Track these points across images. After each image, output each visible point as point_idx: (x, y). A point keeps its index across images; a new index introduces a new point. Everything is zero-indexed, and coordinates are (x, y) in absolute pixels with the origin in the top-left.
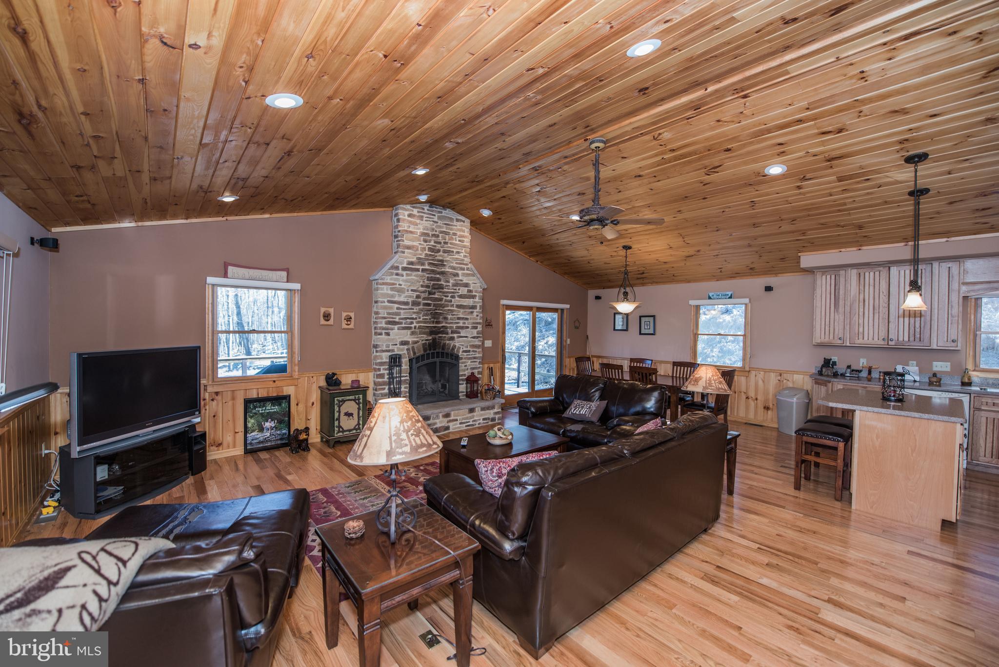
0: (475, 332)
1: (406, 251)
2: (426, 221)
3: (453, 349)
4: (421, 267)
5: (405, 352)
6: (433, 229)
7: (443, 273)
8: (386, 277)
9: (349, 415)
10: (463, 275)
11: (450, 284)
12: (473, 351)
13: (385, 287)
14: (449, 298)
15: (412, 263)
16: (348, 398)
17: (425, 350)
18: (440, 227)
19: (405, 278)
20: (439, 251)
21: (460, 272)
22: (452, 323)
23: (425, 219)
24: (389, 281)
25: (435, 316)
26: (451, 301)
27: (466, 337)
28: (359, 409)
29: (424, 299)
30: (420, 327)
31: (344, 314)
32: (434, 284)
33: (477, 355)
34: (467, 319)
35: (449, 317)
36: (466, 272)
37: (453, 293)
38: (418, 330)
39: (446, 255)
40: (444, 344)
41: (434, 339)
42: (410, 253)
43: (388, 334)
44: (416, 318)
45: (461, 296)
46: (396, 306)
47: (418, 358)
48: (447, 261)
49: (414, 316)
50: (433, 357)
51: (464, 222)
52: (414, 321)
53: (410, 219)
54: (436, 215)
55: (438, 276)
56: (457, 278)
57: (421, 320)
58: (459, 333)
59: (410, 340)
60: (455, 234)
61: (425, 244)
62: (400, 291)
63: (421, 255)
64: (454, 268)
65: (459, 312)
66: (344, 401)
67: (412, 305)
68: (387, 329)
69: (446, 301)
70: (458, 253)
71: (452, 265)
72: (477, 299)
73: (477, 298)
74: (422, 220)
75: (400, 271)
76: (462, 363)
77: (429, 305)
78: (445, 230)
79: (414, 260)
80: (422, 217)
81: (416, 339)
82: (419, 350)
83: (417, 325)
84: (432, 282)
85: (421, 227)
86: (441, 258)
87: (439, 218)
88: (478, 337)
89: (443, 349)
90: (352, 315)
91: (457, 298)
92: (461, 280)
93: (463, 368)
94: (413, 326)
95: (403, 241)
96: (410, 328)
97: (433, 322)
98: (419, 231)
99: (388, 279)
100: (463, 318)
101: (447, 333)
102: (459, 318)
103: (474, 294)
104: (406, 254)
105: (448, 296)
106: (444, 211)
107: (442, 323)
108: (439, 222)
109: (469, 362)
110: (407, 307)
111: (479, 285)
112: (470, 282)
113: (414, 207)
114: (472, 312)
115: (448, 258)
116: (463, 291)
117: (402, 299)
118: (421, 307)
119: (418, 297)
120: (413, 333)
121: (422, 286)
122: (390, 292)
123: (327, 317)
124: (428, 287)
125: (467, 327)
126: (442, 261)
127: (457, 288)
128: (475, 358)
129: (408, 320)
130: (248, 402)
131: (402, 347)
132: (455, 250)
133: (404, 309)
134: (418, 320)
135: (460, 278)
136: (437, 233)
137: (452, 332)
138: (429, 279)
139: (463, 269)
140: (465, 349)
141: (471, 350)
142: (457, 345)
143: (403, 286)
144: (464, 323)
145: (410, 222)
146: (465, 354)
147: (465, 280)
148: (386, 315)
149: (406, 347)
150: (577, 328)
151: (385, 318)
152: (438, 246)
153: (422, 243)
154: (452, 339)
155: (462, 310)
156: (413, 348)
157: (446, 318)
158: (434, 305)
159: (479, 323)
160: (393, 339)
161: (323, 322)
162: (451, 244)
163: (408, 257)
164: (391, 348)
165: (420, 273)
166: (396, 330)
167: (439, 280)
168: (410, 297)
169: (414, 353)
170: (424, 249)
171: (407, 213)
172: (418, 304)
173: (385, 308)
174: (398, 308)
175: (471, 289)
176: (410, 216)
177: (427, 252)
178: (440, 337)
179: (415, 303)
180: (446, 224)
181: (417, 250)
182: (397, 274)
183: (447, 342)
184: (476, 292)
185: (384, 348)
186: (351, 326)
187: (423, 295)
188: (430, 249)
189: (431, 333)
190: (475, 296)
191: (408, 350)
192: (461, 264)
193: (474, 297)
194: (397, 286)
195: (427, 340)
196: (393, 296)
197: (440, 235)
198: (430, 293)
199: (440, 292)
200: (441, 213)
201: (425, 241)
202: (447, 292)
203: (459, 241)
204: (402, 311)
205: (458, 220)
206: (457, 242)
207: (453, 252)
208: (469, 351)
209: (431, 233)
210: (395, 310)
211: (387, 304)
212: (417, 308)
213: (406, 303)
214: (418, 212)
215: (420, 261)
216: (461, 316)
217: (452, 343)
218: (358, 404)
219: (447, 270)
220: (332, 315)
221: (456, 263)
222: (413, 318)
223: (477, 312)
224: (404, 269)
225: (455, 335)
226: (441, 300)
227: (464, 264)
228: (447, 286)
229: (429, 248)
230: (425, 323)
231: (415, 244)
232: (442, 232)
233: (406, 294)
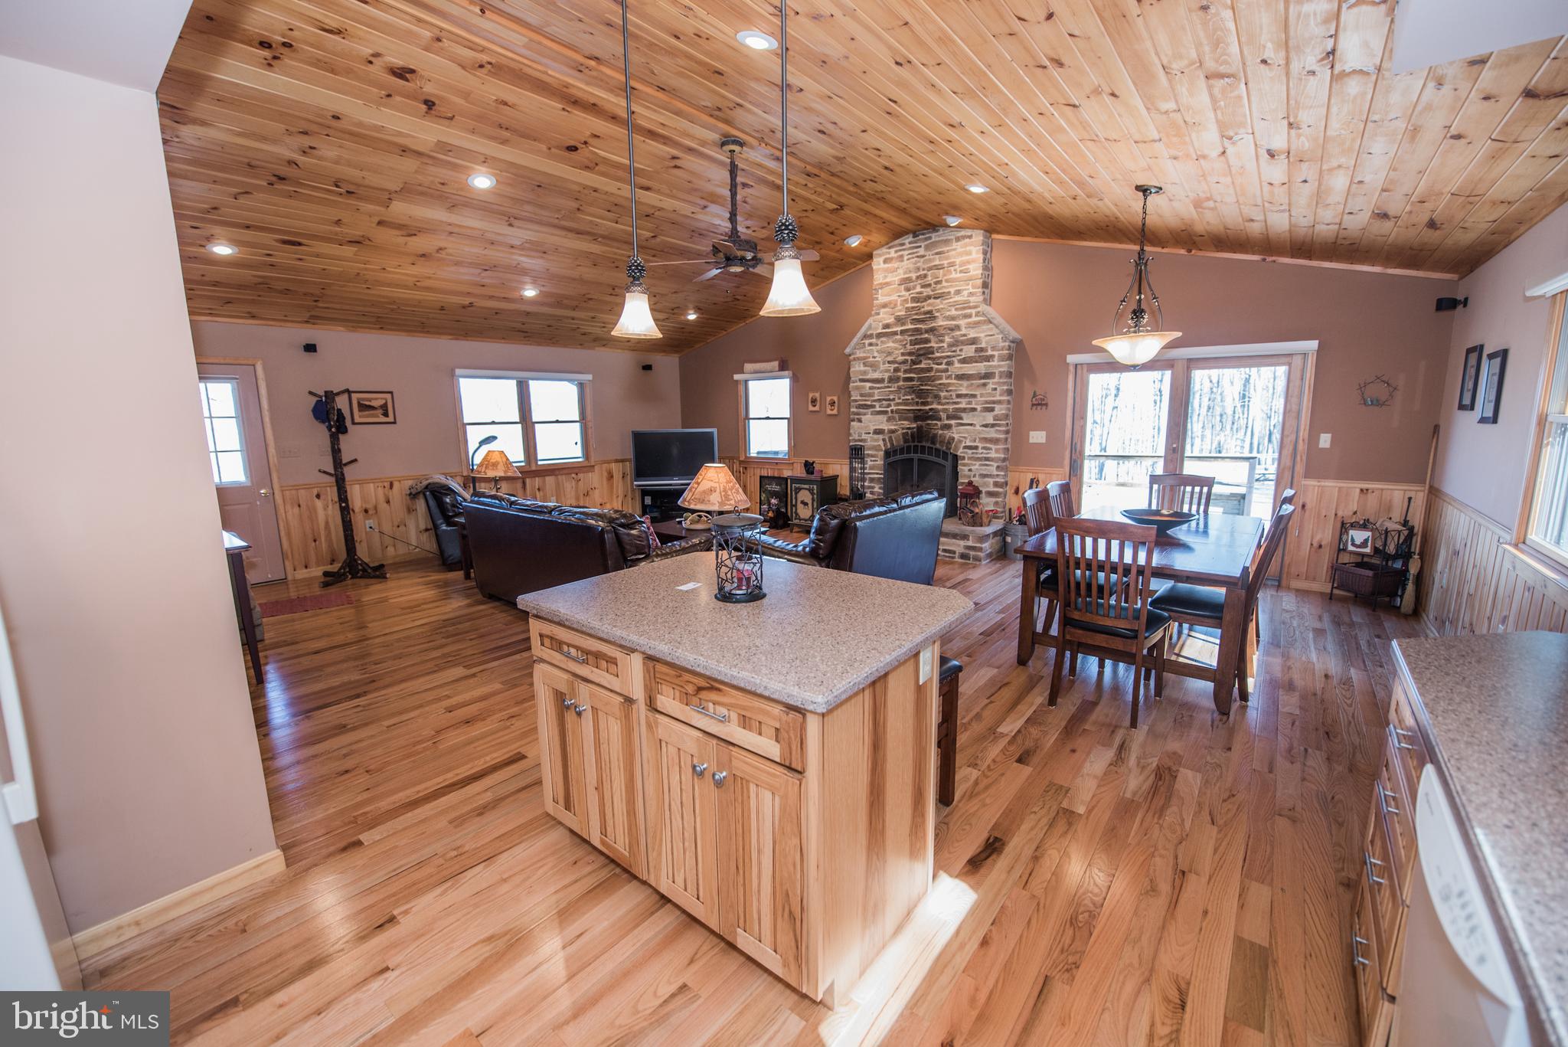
0: (989, 418)
1: (883, 310)
2: (908, 259)
3: (949, 443)
4: (899, 329)
5: (881, 443)
6: (918, 269)
7: (932, 330)
8: (858, 352)
9: (805, 504)
10: (970, 326)
11: (945, 345)
12: (984, 448)
13: (857, 362)
14: (943, 366)
15: (887, 326)
16: (803, 486)
17: (906, 441)
18: (930, 260)
19: (879, 348)
20: (929, 297)
21: (962, 322)
22: (948, 403)
23: (906, 258)
24: (862, 355)
25: (921, 394)
26: (947, 370)
27: (971, 425)
28: (813, 500)
29: (906, 371)
30: (897, 411)
31: (829, 399)
32: (919, 349)
33: (993, 455)
34: (974, 396)
35: (942, 394)
36: (974, 319)
37: (948, 357)
38: (897, 416)
39: (938, 301)
40: (935, 436)
41: (919, 428)
42: (886, 313)
43: (860, 421)
44: (894, 399)
45: (964, 361)
46: (868, 385)
47: (895, 452)
48: (938, 311)
49: (892, 397)
50: (909, 452)
51: (970, 237)
52: (892, 403)
53: (887, 266)
54: (923, 245)
55: (926, 336)
56: (958, 333)
57: (900, 401)
58: (961, 418)
59: (886, 428)
60: (952, 264)
61: (907, 293)
62: (874, 366)
63: (900, 311)
64: (953, 318)
65: (961, 385)
66: (800, 489)
67: (889, 382)
68: (858, 414)
69: (938, 371)
70: (958, 292)
71: (948, 313)
72: (995, 363)
73: (996, 359)
74: (902, 261)
75: (874, 341)
76: (964, 465)
77: (911, 379)
78: (937, 263)
79: (891, 320)
80: (902, 256)
81: (893, 427)
82: (897, 441)
83: (894, 408)
84: (917, 347)
85: (900, 271)
86: (930, 308)
87: (927, 248)
88: (993, 426)
89: (933, 443)
90: (835, 399)
91: (957, 365)
92: (964, 335)
93: (967, 473)
94: (889, 409)
95: (877, 299)
96: (885, 412)
97: (917, 403)
98: (896, 279)
99: (860, 354)
100: (966, 395)
101: (940, 419)
102: (959, 396)
103: (990, 352)
104: (881, 315)
105: (941, 364)
106: (933, 235)
107: (932, 403)
108: (927, 253)
109: (976, 466)
110: (882, 385)
111: (1000, 336)
112: (982, 335)
113: (890, 248)
114: (984, 385)
115: (939, 304)
116: (969, 351)
117: (876, 375)
118: (901, 383)
119: (896, 370)
120: (889, 420)
121: (903, 354)
122: (862, 368)
123: (814, 401)
124: (910, 354)
125: (974, 410)
126: (930, 312)
127: (958, 349)
128: (987, 459)
129: (884, 402)
130: (761, 477)
131: (876, 436)
132: (952, 290)
133: (879, 388)
134: (897, 401)
135: (964, 331)
136: (925, 272)
137: (949, 418)
138: (913, 343)
139: (970, 316)
140: (968, 444)
141: (980, 445)
142: (956, 436)
143: (877, 359)
144: (970, 403)
145: (887, 270)
146: (970, 452)
147: (972, 334)
148: (859, 398)
149: (881, 437)
150: (1378, 403)
151: (856, 401)
152: (927, 291)
153: (904, 293)
154: (948, 427)
155: (965, 383)
156: (890, 439)
157: (937, 397)
158: (919, 379)
159: (999, 402)
160: (866, 427)
161: (811, 408)
162: (947, 281)
163: (885, 317)
164: (864, 436)
165: (899, 337)
166: (869, 416)
167: (927, 341)
168: (887, 371)
169: (892, 444)
170: (906, 301)
171: (881, 260)
172: (898, 379)
173: (857, 388)
174: (870, 388)
175: (983, 345)
176: (885, 262)
177: (910, 305)
178: (928, 424)
179: (891, 380)
180: (937, 254)
181: (896, 305)
182: (871, 344)
183: (940, 432)
184: (994, 348)
185: (857, 438)
186: (835, 412)
187: (903, 367)
188: (915, 300)
189: (916, 418)
190: (992, 356)
191: (884, 440)
192: (964, 308)
193: (989, 358)
194: (871, 359)
195: (909, 428)
196: (865, 373)
197: (929, 273)
198: (914, 362)
199: (930, 358)
200: (930, 238)
201: (908, 290)
202: (941, 357)
203: (961, 272)
204: (876, 391)
205: (958, 239)
206: (959, 275)
207: (949, 293)
208: (976, 448)
209: (914, 276)
210: (868, 391)
211: (859, 384)
212: (896, 385)
213: (881, 381)
214: (896, 252)
215: (900, 320)
216: (964, 392)
217: (948, 434)
218: (812, 494)
219: (941, 323)
220: (818, 399)
221: (956, 309)
222: (889, 400)
223: (993, 383)
224: (879, 336)
225: (953, 422)
226: (930, 370)
227: (970, 308)
228: (940, 348)
229: (912, 298)
230: (906, 405)
231: (894, 297)
232: (930, 269)
233: (882, 367)
